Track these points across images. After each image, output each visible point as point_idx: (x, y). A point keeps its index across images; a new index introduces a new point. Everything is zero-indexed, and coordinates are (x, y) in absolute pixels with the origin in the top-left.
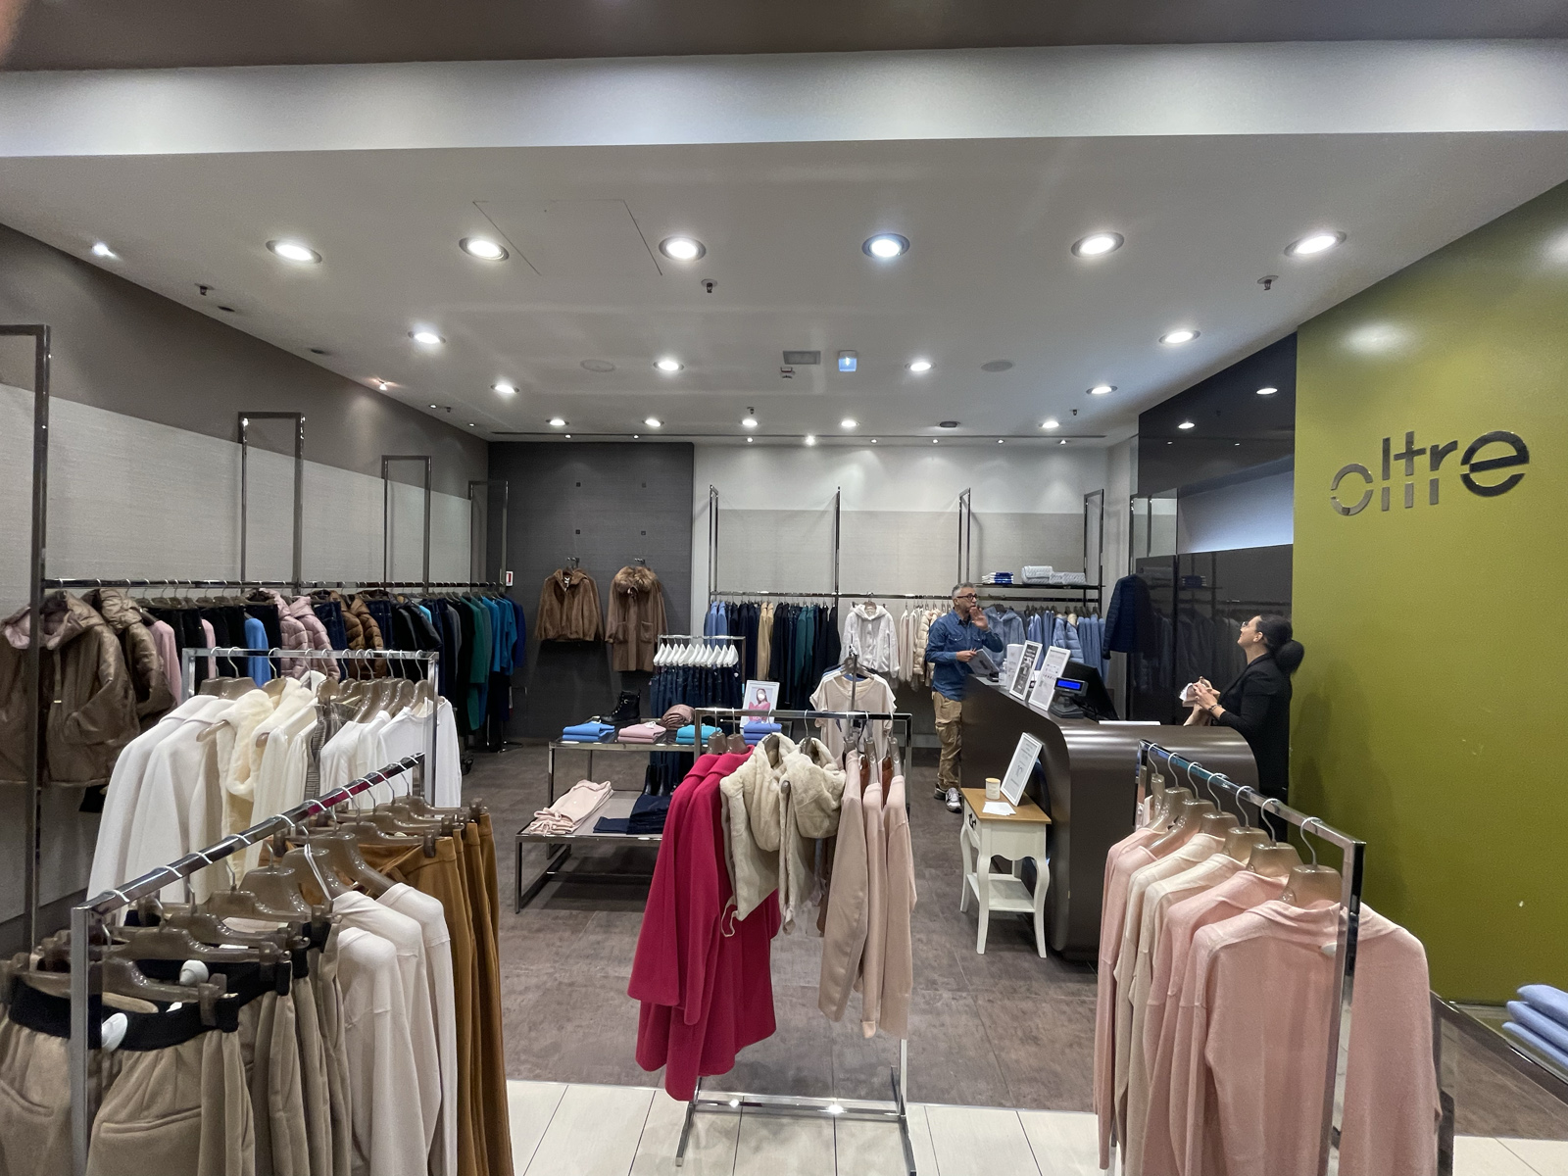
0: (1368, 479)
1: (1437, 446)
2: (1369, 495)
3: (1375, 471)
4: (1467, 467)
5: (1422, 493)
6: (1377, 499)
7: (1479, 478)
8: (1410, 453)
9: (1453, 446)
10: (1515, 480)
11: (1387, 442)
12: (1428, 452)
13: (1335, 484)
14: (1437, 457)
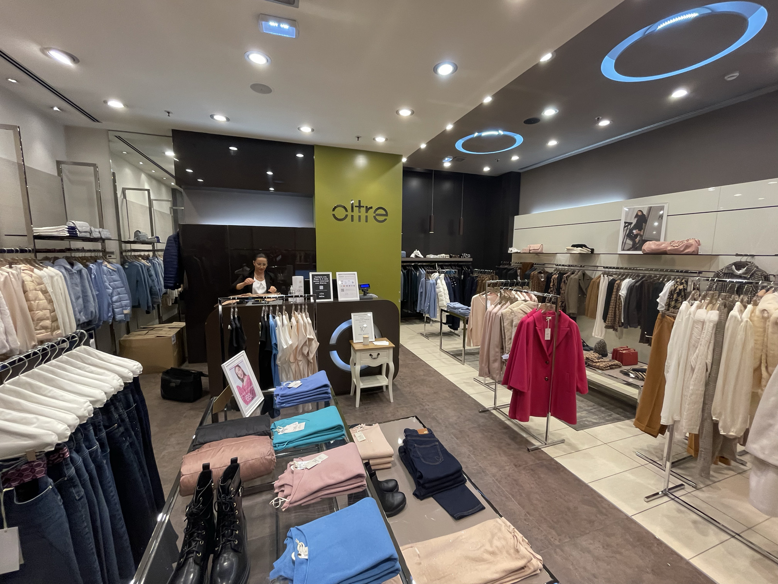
0: (346, 210)
1: (367, 206)
2: (347, 216)
3: (349, 208)
5: (363, 219)
6: (349, 218)
7: (378, 218)
8: (360, 206)
9: (371, 208)
10: (385, 220)
12: (365, 207)
13: (334, 210)
14: (368, 209)
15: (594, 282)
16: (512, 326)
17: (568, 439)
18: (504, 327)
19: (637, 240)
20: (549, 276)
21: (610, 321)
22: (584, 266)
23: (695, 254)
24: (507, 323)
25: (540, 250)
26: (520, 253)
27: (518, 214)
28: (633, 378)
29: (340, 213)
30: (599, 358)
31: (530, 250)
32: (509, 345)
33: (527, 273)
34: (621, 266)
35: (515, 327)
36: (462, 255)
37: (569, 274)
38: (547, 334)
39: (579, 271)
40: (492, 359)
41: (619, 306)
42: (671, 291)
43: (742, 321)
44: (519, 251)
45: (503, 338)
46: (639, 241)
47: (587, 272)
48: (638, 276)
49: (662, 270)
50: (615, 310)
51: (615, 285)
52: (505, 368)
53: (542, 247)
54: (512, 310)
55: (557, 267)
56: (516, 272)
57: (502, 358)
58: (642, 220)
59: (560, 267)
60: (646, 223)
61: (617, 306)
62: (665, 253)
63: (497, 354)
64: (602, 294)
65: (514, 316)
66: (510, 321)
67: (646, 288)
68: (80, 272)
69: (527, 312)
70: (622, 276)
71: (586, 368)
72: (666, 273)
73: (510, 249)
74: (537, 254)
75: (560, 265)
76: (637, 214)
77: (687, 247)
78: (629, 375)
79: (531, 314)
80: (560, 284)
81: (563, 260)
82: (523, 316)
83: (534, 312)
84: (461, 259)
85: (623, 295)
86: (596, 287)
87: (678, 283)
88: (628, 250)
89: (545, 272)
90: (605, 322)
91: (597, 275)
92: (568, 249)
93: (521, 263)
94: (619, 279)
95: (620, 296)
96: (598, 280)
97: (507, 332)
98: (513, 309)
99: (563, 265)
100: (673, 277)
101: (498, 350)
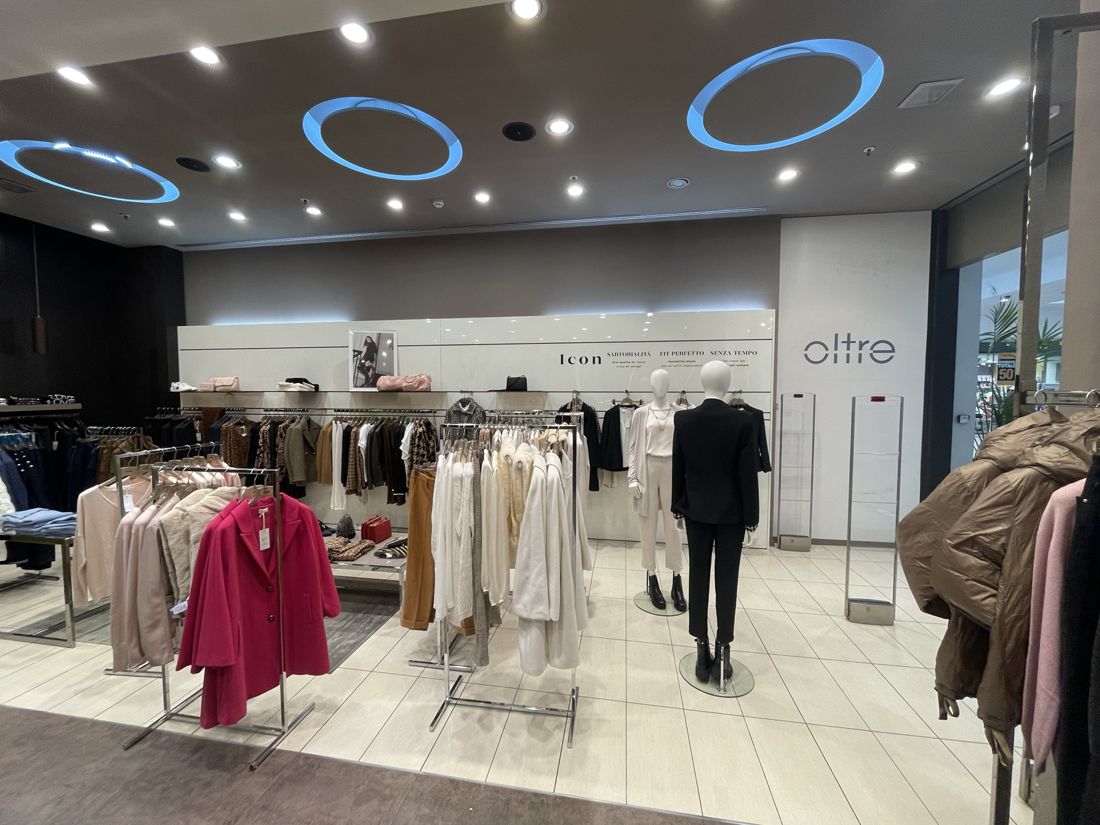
15: (324, 431)
16: (188, 542)
17: (319, 697)
18: (168, 549)
19: (370, 373)
20: (255, 428)
21: (351, 483)
22: (307, 411)
23: (428, 391)
24: (176, 540)
25: (233, 386)
26: (195, 391)
27: (184, 324)
28: (390, 558)
30: (345, 544)
31: (215, 387)
32: (184, 583)
33: (213, 425)
34: (355, 407)
35: (196, 542)
36: (49, 398)
37: (287, 422)
38: (263, 540)
39: (301, 418)
40: (144, 623)
41: (360, 462)
42: (412, 436)
43: (493, 471)
44: (193, 389)
45: (170, 570)
46: (372, 375)
47: (313, 418)
48: (377, 419)
49: (400, 411)
50: (356, 468)
51: (352, 433)
52: (181, 630)
53: (238, 381)
54: (185, 511)
55: (267, 413)
56: (192, 425)
57: (170, 614)
58: (372, 349)
59: (271, 413)
60: (377, 354)
61: (358, 462)
62: (400, 390)
63: (159, 609)
64: (337, 448)
65: (190, 522)
66: (182, 533)
67: (387, 434)
69: (220, 508)
70: (359, 422)
71: (331, 565)
72: (405, 414)
73: (174, 385)
74: (230, 392)
75: (271, 410)
76: (366, 342)
77: (421, 383)
78: (385, 555)
79: (228, 511)
80: (275, 440)
81: (275, 401)
82: (212, 517)
83: (234, 505)
84: (48, 407)
85: (363, 447)
86: (328, 438)
87: (418, 425)
88: (362, 386)
89: (247, 423)
90: (345, 485)
91: (327, 423)
92: (281, 386)
93: (200, 409)
94: (356, 425)
95: (359, 447)
96: (329, 429)
97: (177, 558)
98: (188, 509)
99: (276, 410)
100: (411, 418)
101: (160, 600)
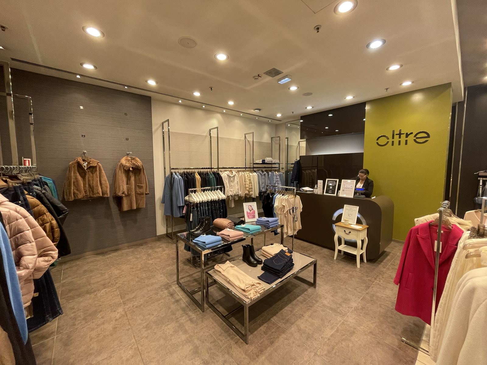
0: (388, 139)
1: (408, 133)
2: (388, 142)
3: (390, 137)
4: (415, 138)
5: (403, 142)
6: (390, 143)
7: (418, 140)
8: (400, 134)
9: (412, 133)
10: (426, 141)
11: (394, 131)
12: (405, 134)
13: (378, 139)
14: (407, 135)
29: (382, 141)
68: (265, 175)
